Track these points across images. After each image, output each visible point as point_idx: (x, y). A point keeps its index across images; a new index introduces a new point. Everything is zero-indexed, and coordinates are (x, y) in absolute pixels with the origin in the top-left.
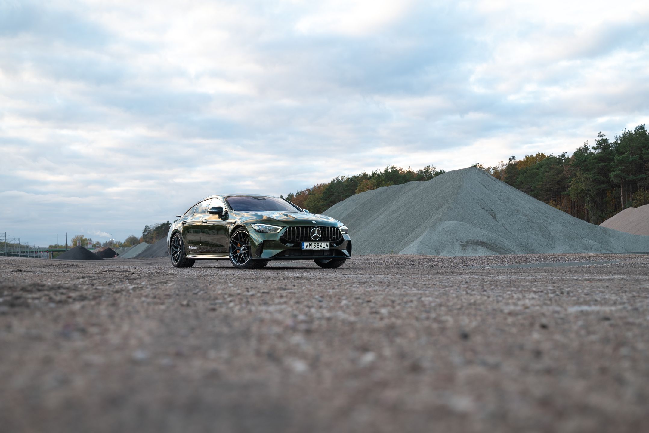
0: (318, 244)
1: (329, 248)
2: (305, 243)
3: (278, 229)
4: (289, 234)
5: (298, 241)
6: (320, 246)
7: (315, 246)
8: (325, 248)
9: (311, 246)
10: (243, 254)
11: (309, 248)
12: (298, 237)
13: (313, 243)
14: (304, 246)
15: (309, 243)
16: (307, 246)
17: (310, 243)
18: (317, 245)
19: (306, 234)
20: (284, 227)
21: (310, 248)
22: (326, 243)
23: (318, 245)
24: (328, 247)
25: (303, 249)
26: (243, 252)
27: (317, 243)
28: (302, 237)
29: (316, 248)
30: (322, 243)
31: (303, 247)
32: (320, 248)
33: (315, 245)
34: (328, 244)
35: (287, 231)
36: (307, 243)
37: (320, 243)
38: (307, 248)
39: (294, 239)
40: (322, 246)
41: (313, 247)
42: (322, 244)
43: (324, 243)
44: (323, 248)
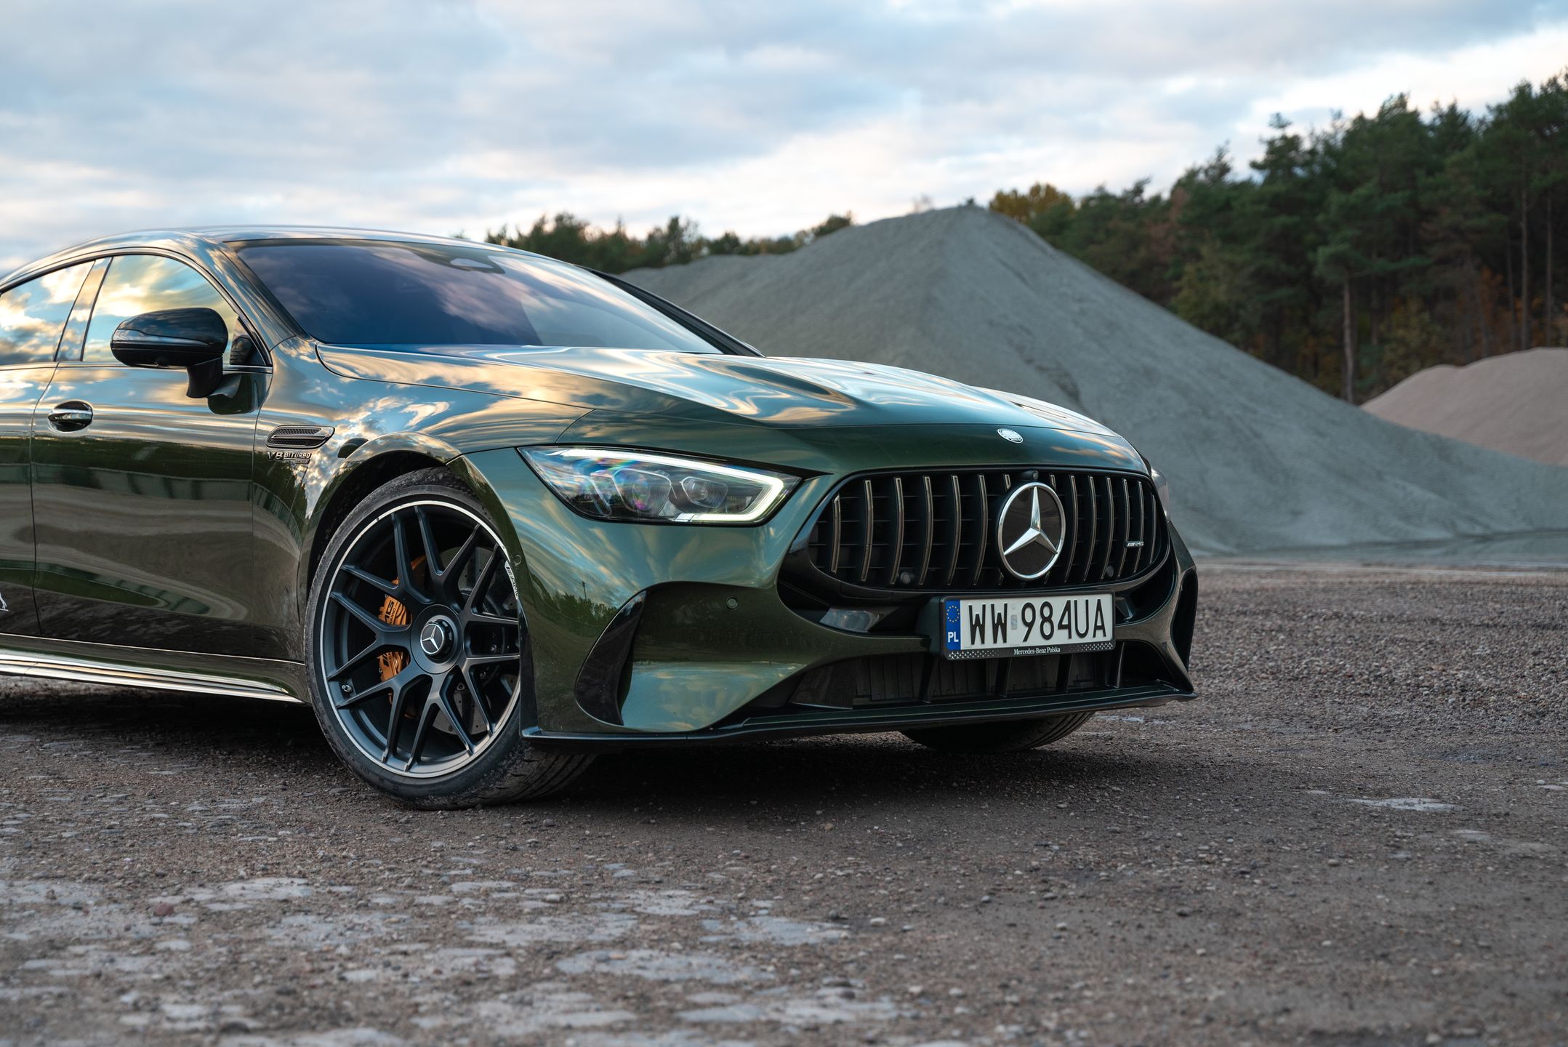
0: (1046, 612)
1: (1109, 637)
2: (964, 605)
3: (757, 491)
4: (852, 532)
5: (912, 585)
6: (1056, 619)
7: (1030, 626)
8: (1089, 639)
9: (1000, 625)
10: (437, 684)
11: (989, 644)
12: (911, 559)
13: (1015, 605)
14: (957, 628)
15: (988, 603)
16: (977, 626)
17: (999, 604)
18: (1039, 620)
19: (970, 530)
20: (803, 475)
21: (1000, 644)
22: (1093, 600)
23: (1048, 619)
24: (1102, 628)
25: (952, 656)
26: (440, 670)
27: (1037, 602)
28: (940, 554)
29: (1036, 639)
30: (1072, 599)
31: (951, 635)
32: (1060, 638)
33: (1029, 619)
34: (1107, 600)
35: (837, 510)
36: (977, 605)
37: (1058, 603)
38: (978, 645)
39: (880, 575)
40: (1068, 627)
41: (1015, 638)
42: (1069, 603)
43: (1081, 600)
44: (1075, 640)
